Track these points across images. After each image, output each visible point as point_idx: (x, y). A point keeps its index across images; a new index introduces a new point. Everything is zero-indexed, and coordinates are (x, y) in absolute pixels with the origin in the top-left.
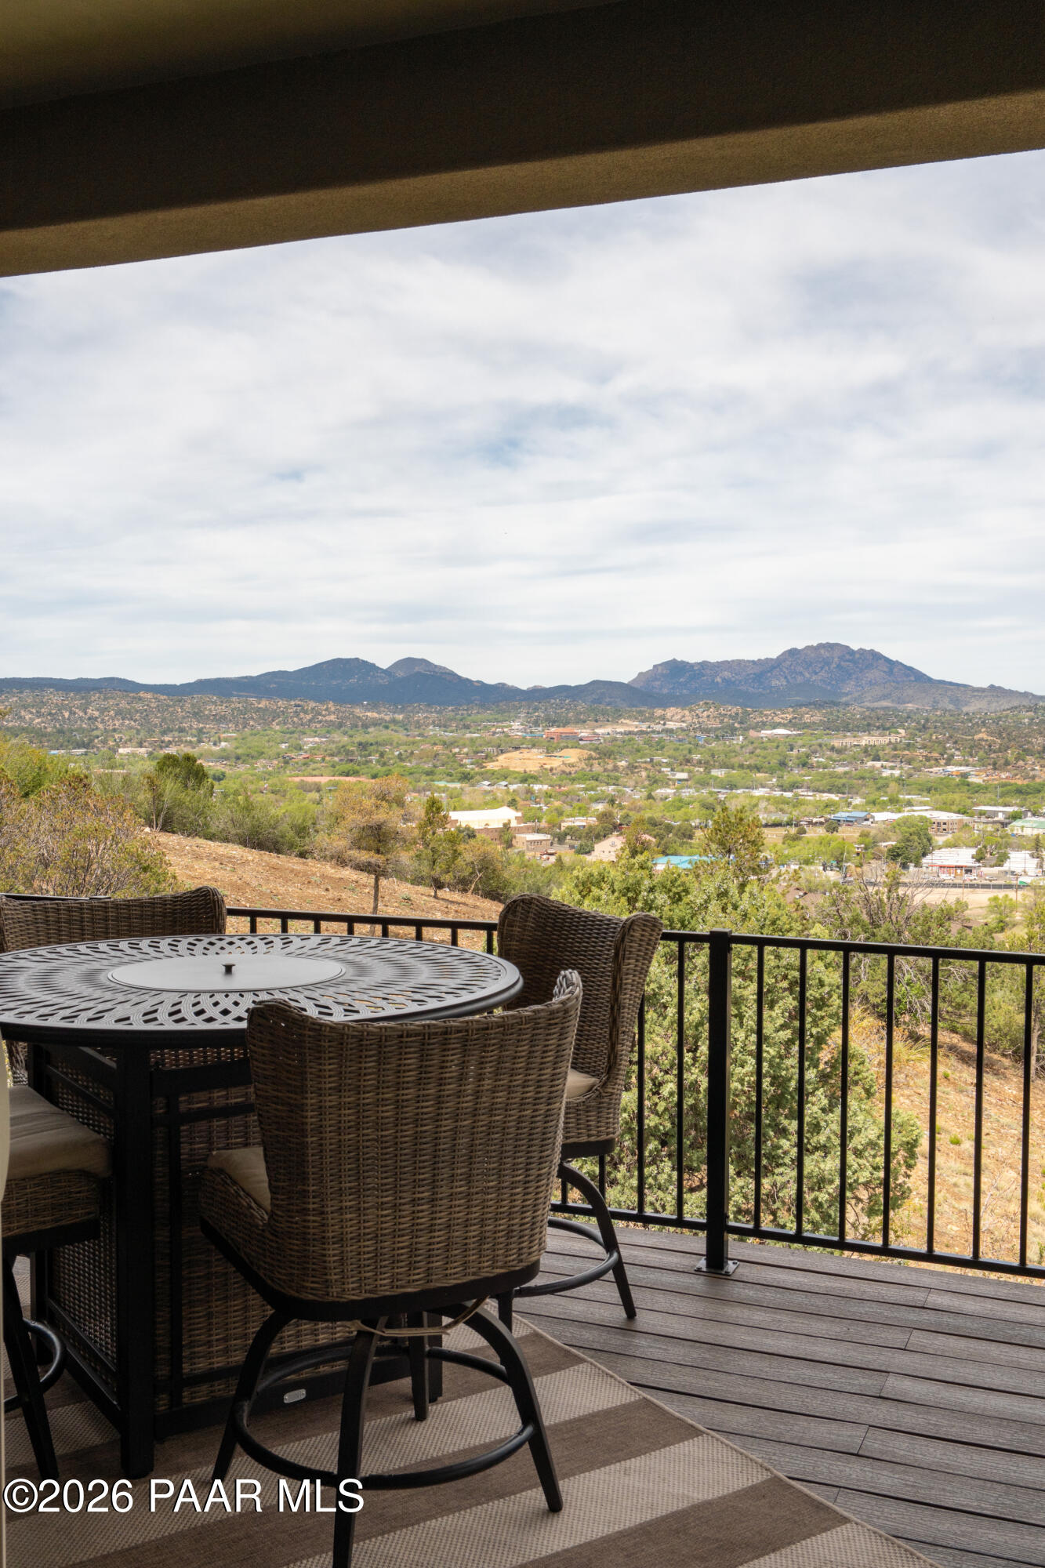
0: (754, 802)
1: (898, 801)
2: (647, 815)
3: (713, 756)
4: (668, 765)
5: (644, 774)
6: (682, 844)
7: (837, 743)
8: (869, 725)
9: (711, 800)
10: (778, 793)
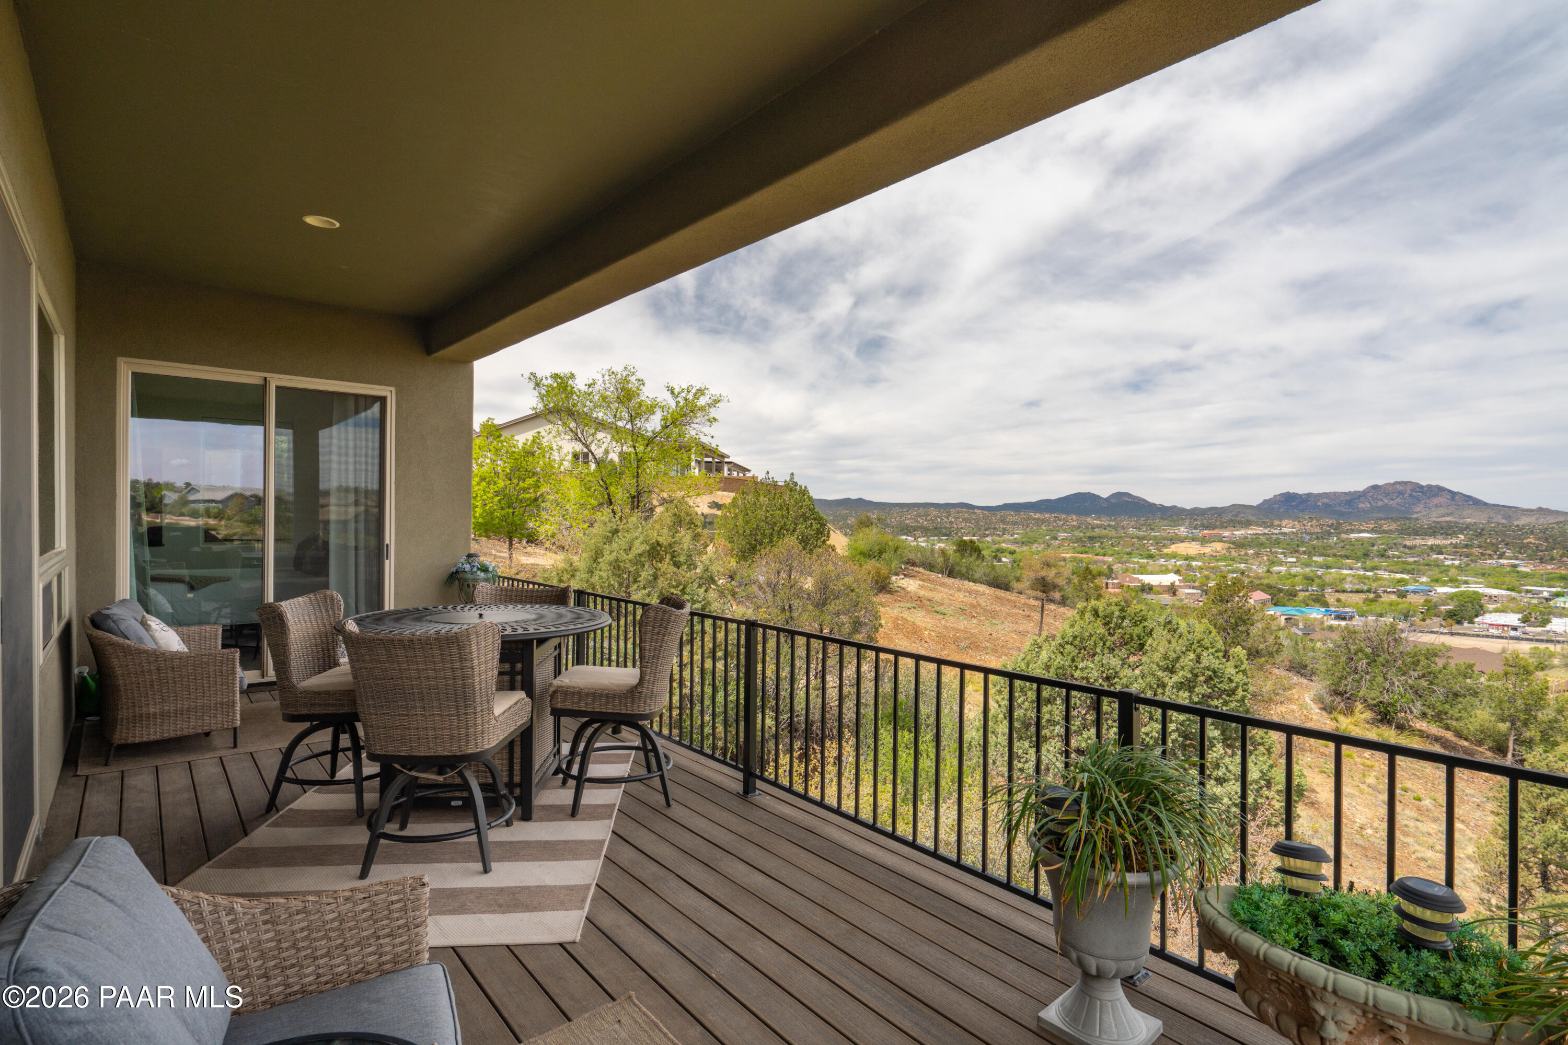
0: (1342, 577)
1: (1457, 580)
2: (1266, 581)
3: (1314, 548)
4: (1282, 553)
5: (1265, 558)
6: (1289, 600)
7: (1408, 543)
8: (1434, 532)
9: (1311, 575)
10: (1362, 573)
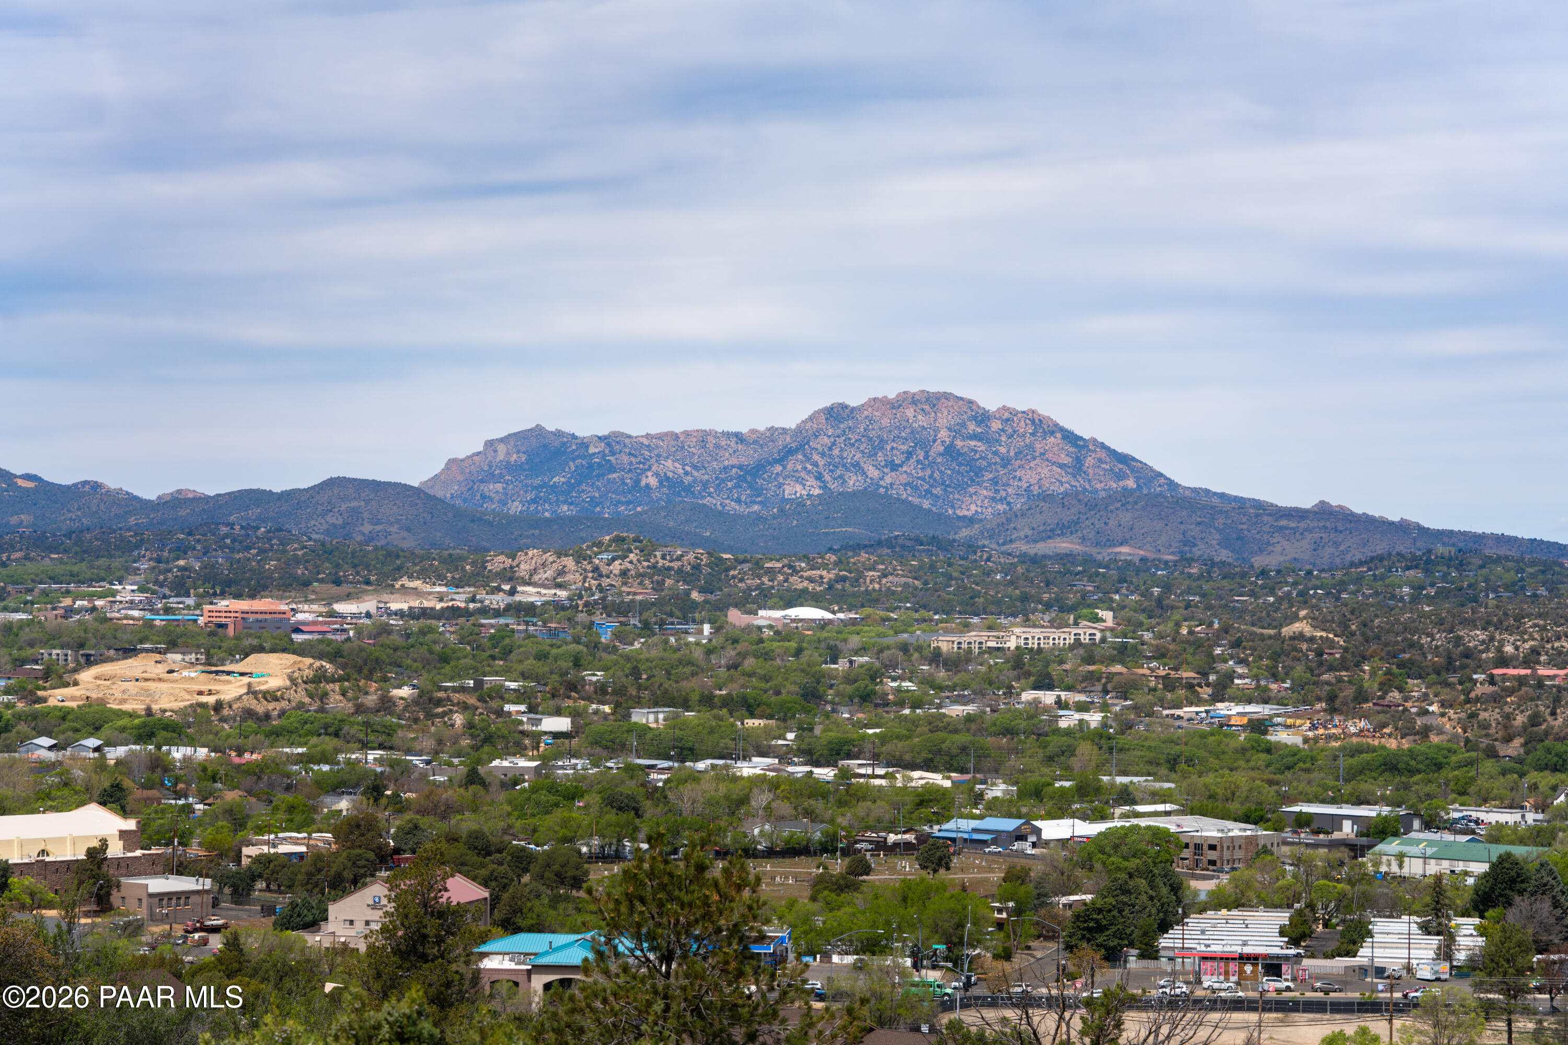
0: (737, 791)
1: (1098, 790)
2: (467, 823)
3: (636, 673)
4: (520, 696)
5: (458, 719)
6: (555, 901)
7: (945, 644)
8: (1025, 598)
9: (630, 787)
10: (799, 770)
